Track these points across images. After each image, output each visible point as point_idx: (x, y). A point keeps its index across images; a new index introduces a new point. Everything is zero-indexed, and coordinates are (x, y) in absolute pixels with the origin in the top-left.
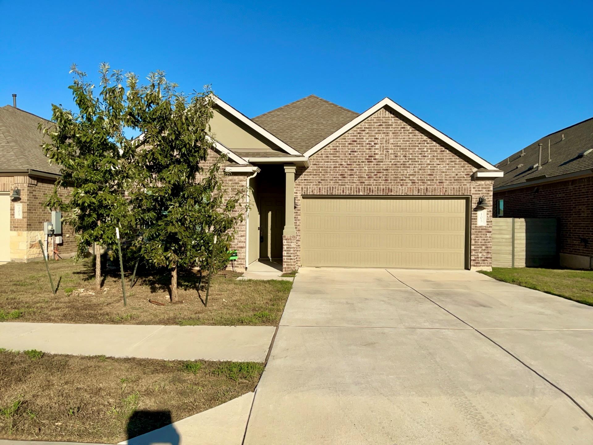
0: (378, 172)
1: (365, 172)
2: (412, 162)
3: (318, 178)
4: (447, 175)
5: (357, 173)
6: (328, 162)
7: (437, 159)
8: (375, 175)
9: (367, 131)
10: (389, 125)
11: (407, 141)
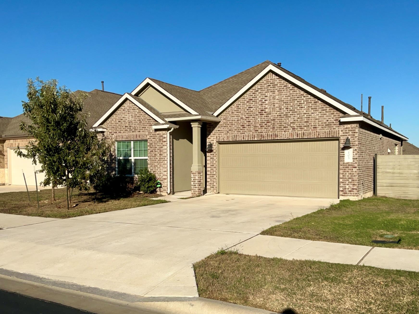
0: (268, 122)
1: (258, 123)
2: (292, 112)
3: (227, 129)
4: (320, 121)
5: (253, 124)
6: (233, 117)
7: (312, 109)
8: (266, 124)
9: (260, 91)
10: (275, 85)
11: (288, 96)
